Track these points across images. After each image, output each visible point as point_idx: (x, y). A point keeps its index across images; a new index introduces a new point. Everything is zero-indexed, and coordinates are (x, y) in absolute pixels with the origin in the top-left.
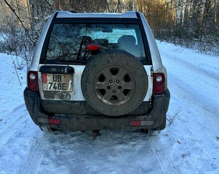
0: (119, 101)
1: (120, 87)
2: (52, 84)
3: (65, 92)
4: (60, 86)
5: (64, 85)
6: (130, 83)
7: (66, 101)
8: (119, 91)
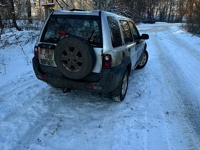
0: (75, 70)
1: (75, 60)
2: (44, 55)
3: (51, 61)
4: (48, 57)
5: (50, 56)
6: (81, 58)
7: (51, 66)
8: (75, 63)
